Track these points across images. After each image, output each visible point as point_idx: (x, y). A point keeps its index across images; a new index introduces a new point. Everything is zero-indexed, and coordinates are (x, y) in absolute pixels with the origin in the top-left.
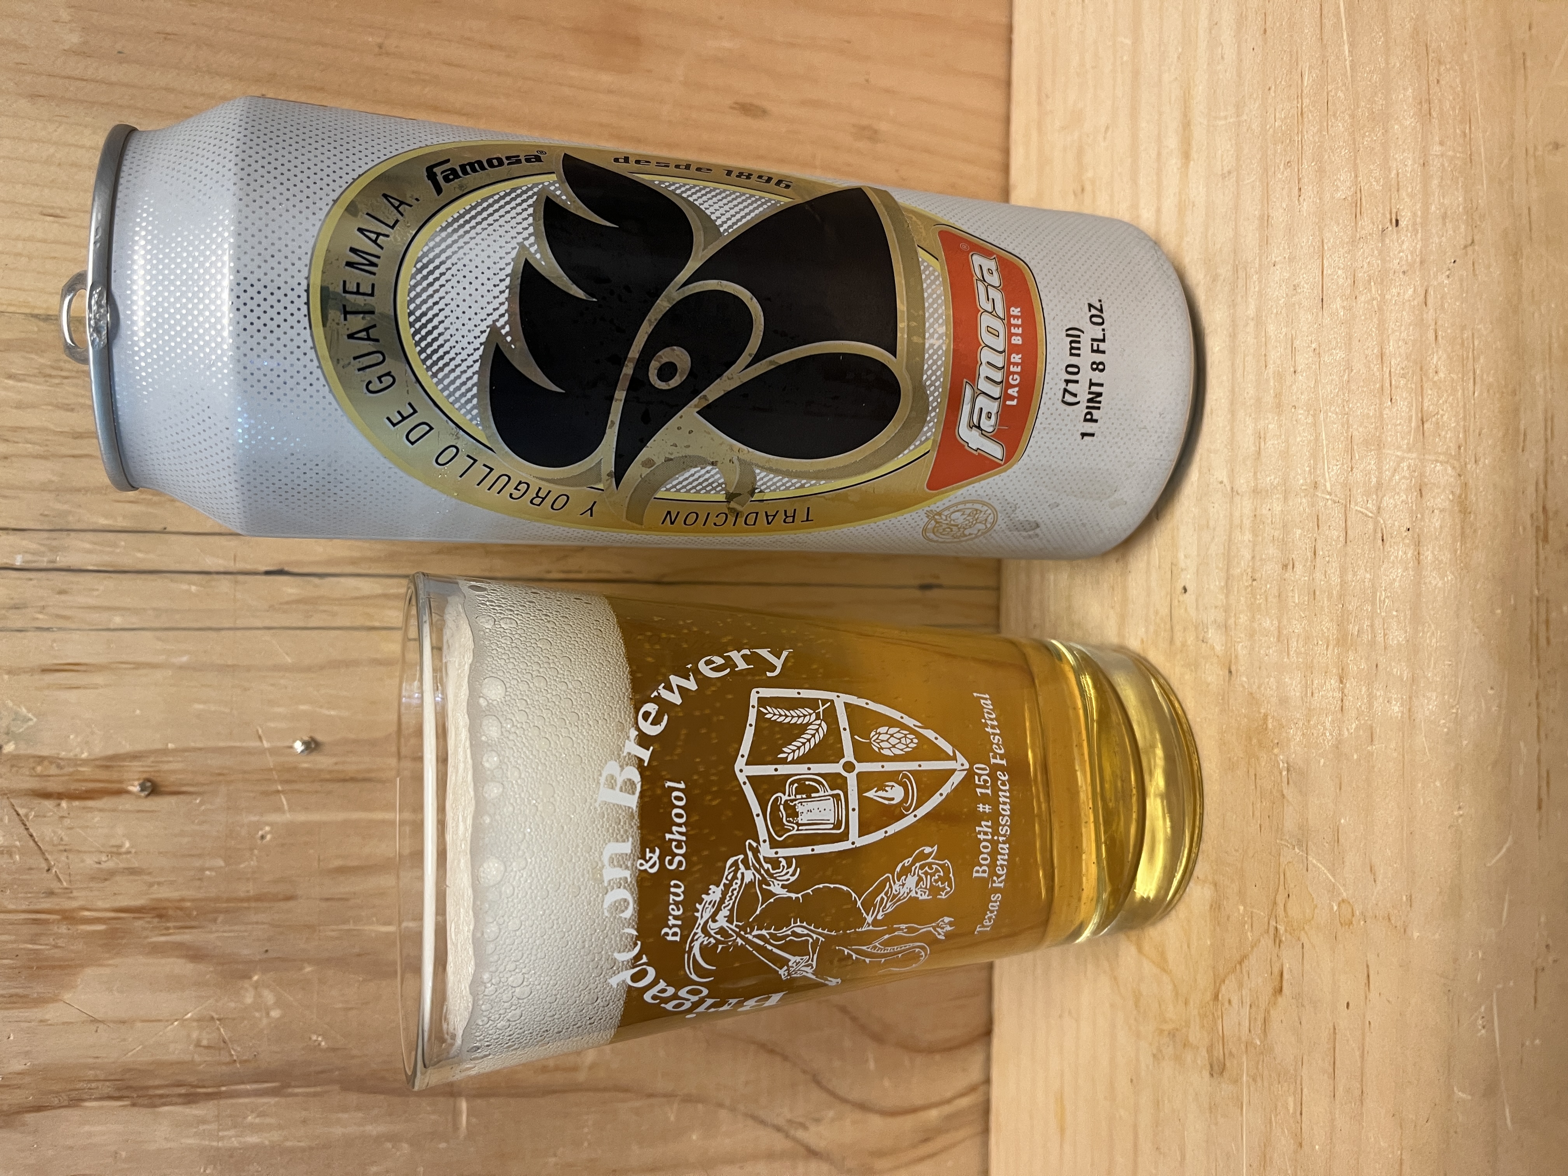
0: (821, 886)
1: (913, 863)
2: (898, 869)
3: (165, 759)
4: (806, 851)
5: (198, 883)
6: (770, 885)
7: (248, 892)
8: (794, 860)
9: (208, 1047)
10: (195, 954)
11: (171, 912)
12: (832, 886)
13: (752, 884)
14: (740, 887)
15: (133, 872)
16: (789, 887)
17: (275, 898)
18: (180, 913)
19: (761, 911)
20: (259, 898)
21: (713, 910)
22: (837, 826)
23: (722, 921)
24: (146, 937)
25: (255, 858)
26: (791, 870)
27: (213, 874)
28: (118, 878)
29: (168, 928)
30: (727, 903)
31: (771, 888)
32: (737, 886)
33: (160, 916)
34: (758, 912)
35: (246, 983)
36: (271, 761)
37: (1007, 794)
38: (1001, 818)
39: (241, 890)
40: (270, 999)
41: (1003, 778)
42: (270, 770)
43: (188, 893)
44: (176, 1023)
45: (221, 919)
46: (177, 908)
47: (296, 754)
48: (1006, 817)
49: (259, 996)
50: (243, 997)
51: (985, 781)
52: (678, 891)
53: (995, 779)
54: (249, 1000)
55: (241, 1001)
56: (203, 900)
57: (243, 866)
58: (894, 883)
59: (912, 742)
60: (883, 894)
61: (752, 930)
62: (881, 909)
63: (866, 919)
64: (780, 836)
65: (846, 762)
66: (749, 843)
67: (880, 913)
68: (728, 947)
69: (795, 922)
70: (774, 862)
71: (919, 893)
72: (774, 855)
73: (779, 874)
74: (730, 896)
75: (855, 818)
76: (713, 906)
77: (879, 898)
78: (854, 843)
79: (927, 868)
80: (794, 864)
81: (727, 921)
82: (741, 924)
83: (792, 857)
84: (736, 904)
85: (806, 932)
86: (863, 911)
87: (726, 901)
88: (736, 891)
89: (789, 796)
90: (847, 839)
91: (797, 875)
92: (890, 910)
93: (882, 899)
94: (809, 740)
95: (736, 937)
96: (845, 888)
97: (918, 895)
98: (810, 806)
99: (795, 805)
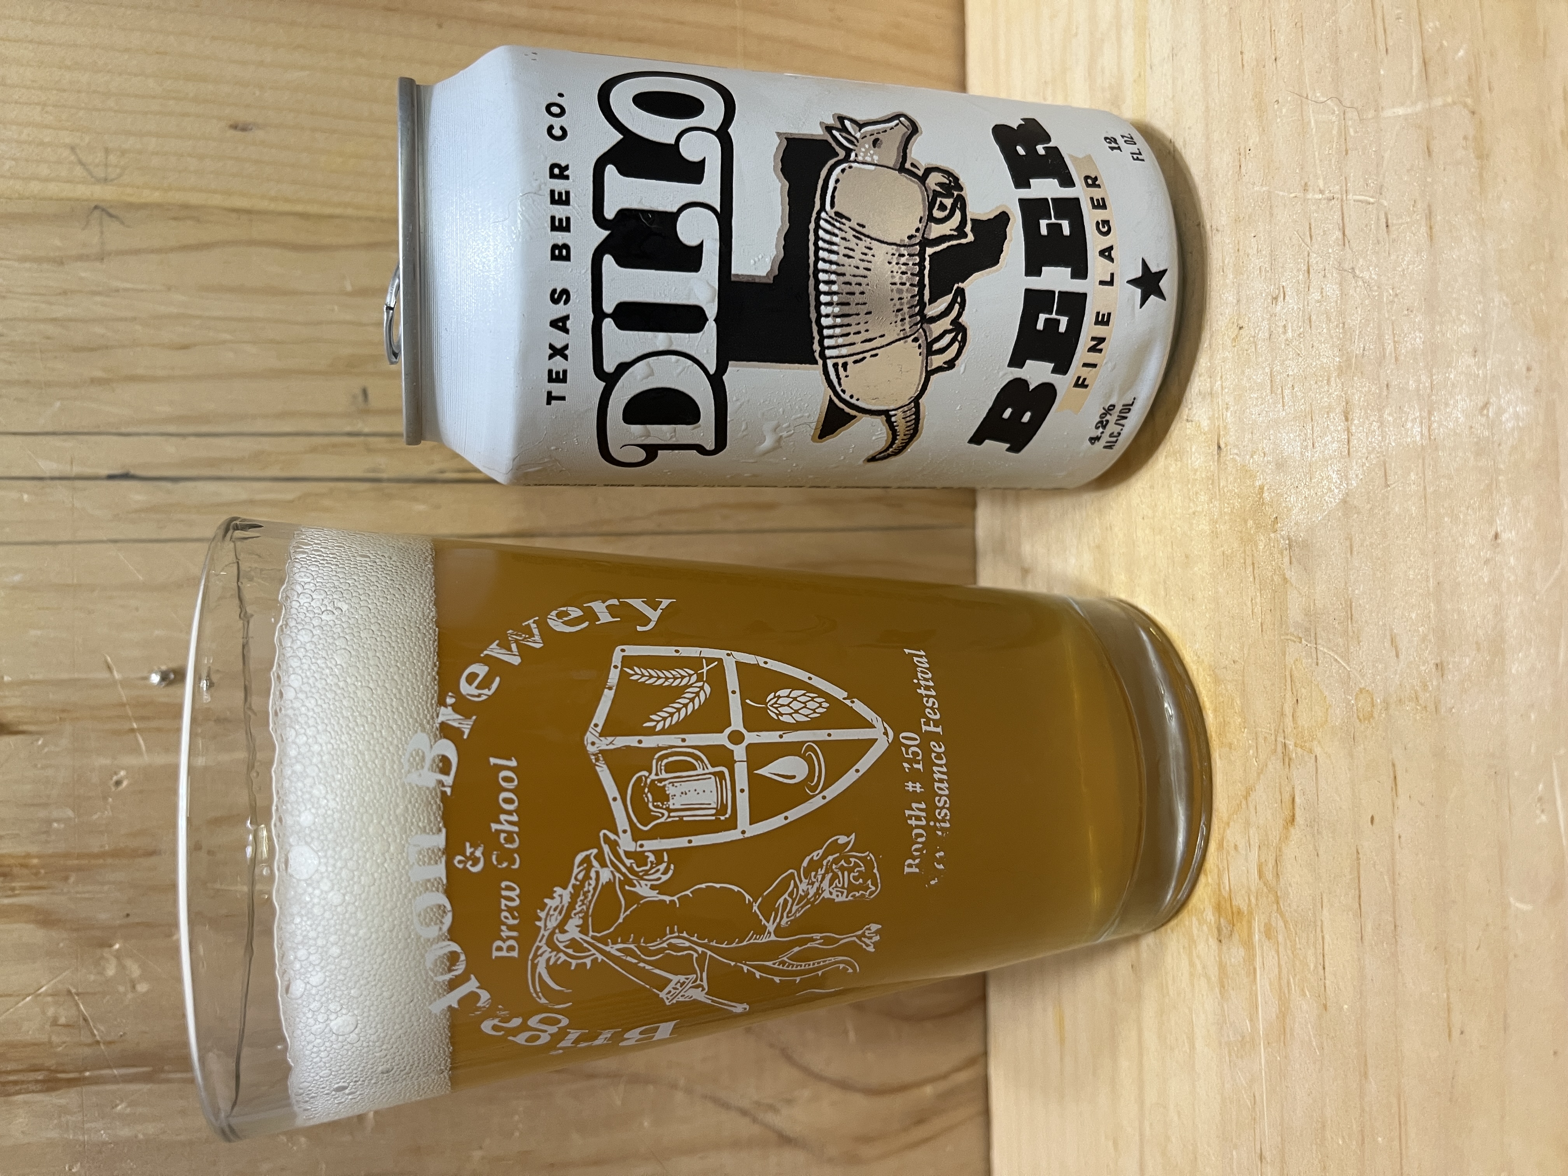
0: (703, 886)
1: (824, 857)
2: (805, 864)
4: (681, 842)
5: (43, 837)
6: (635, 886)
7: (102, 846)
8: (665, 854)
10: (46, 919)
11: (16, 870)
12: (718, 886)
13: (610, 884)
14: (595, 889)
16: (661, 888)
17: (134, 854)
18: (25, 871)
19: (624, 919)
20: (116, 854)
21: (560, 918)
22: (721, 811)
23: (573, 930)
25: (109, 807)
26: (662, 867)
27: (62, 826)
29: (13, 889)
30: (578, 909)
31: (637, 889)
32: (591, 888)
34: (621, 920)
35: (106, 952)
36: (124, 694)
37: (944, 769)
38: (937, 798)
39: (95, 844)
40: (135, 970)
41: (938, 750)
42: (123, 705)
43: (34, 849)
44: (28, 999)
45: (72, 880)
46: (22, 866)
47: (152, 687)
48: (944, 798)
49: (121, 967)
50: (104, 969)
51: (915, 754)
52: (512, 894)
53: (927, 750)
54: (111, 972)
55: (101, 973)
56: (51, 856)
57: (95, 817)
58: (801, 881)
59: (820, 706)
60: (786, 896)
61: (615, 942)
62: (785, 915)
63: (766, 927)
64: (646, 826)
65: (733, 732)
66: (605, 835)
67: (785, 920)
68: (585, 964)
69: (672, 932)
70: (639, 857)
71: (835, 893)
72: (639, 849)
73: (646, 873)
74: (582, 901)
75: (743, 802)
76: (560, 913)
77: (781, 901)
78: (743, 832)
79: (843, 862)
80: (666, 859)
81: (580, 932)
82: (598, 935)
83: (663, 850)
84: (591, 911)
85: (687, 944)
86: (761, 917)
87: (577, 906)
88: (590, 895)
89: (657, 774)
90: (735, 828)
91: (671, 872)
92: (798, 915)
93: (786, 901)
94: (686, 706)
95: (593, 951)
96: (736, 889)
97: (834, 896)
98: (685, 787)
99: (665, 786)
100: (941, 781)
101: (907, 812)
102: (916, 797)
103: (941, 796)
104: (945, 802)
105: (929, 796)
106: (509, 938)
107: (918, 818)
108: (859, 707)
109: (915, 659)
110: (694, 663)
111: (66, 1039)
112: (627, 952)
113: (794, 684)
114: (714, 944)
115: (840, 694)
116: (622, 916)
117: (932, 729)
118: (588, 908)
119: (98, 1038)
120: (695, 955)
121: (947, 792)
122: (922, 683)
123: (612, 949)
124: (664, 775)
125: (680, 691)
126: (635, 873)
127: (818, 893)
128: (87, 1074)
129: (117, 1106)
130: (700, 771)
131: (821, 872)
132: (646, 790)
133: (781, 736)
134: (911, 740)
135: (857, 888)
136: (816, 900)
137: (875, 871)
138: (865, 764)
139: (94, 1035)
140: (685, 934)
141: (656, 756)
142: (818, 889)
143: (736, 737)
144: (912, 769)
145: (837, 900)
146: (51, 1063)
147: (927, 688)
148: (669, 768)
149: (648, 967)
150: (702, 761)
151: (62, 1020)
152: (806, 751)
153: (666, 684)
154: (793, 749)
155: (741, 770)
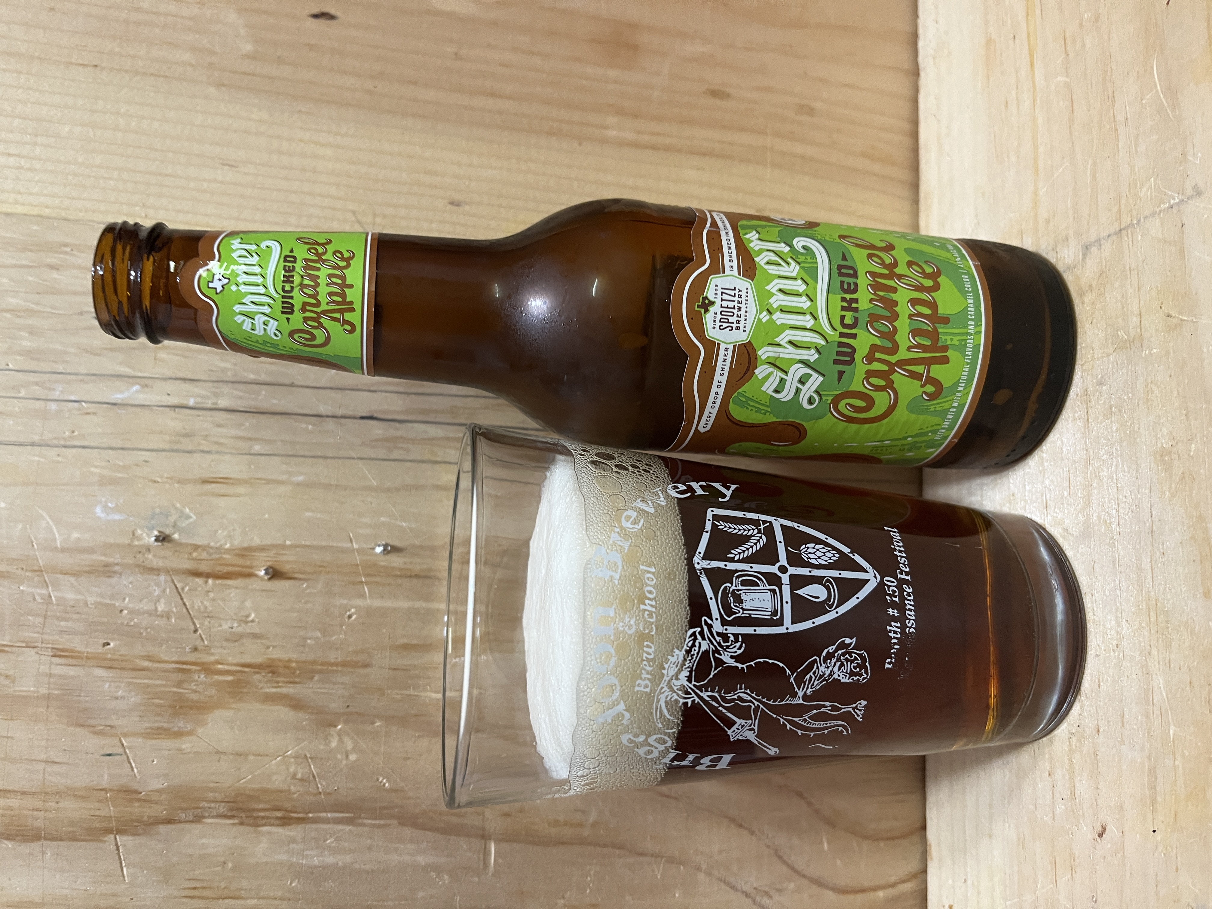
0: (762, 660)
1: (836, 650)
2: (824, 654)
3: (283, 552)
4: (749, 630)
5: (301, 649)
6: (721, 655)
7: (337, 658)
8: (740, 637)
9: (302, 780)
10: (296, 704)
11: (281, 670)
12: (770, 661)
13: (706, 652)
14: (698, 653)
15: (255, 636)
16: (737, 658)
17: (355, 665)
18: (287, 671)
19: (714, 676)
20: (344, 664)
21: (676, 669)
22: (775, 613)
23: (683, 679)
24: (262, 688)
25: (343, 633)
26: (738, 644)
27: (313, 642)
28: (244, 641)
29: (278, 682)
30: (687, 665)
31: (722, 657)
32: (695, 653)
33: (273, 673)
34: (711, 676)
35: (332, 730)
36: (358, 559)
37: (912, 603)
38: (907, 621)
39: (333, 656)
40: (349, 744)
41: (908, 590)
42: (357, 565)
43: (294, 656)
44: (279, 759)
45: (316, 678)
46: (285, 667)
47: (376, 554)
48: (912, 621)
49: (341, 741)
50: (330, 741)
51: (894, 591)
52: (651, 650)
53: (902, 591)
54: (334, 744)
55: (328, 744)
56: (304, 662)
57: (334, 638)
58: (821, 665)
59: (834, 556)
60: (811, 673)
61: (706, 691)
62: (810, 686)
63: (797, 693)
64: (729, 617)
65: (781, 566)
66: (705, 620)
67: (809, 690)
68: (687, 703)
69: (741, 689)
70: (724, 637)
71: (841, 676)
72: (725, 632)
73: (728, 647)
74: (690, 660)
75: (787, 609)
76: (677, 666)
77: (808, 677)
78: (787, 629)
79: (847, 656)
80: (740, 640)
81: (687, 680)
82: (698, 684)
83: (739, 634)
84: (694, 668)
85: (749, 698)
86: (795, 686)
87: (686, 663)
88: (695, 657)
89: (736, 586)
90: (783, 625)
91: (743, 649)
92: (818, 688)
93: (811, 677)
94: (752, 547)
95: (693, 695)
96: (781, 665)
97: (840, 678)
98: (753, 596)
99: (740, 594)
100: (910, 610)
101: (889, 628)
102: (894, 619)
103: (910, 620)
104: (913, 624)
105: (902, 619)
106: (645, 679)
107: (895, 632)
108: (858, 558)
109: (892, 533)
110: (756, 523)
111: (299, 788)
112: (713, 698)
113: (818, 541)
114: (765, 700)
115: (846, 550)
116: (712, 674)
117: (904, 577)
118: (693, 665)
119: (321, 790)
120: (753, 707)
121: (914, 618)
122: (897, 548)
123: (705, 695)
124: (740, 587)
125: (748, 538)
126: (722, 647)
127: (831, 675)
128: (311, 815)
129: (327, 840)
130: (761, 587)
131: (834, 660)
132: (730, 595)
133: (810, 572)
134: (891, 583)
135: (856, 674)
136: (829, 679)
137: (867, 664)
138: (863, 594)
139: (318, 788)
140: (748, 691)
141: (736, 575)
142: (831, 671)
143: (783, 570)
144: (892, 601)
145: (842, 681)
146: (288, 805)
147: (900, 551)
148: (744, 583)
149: (724, 711)
150: (763, 581)
151: (299, 776)
152: (826, 583)
153: (739, 533)
154: (818, 580)
155: (786, 589)
